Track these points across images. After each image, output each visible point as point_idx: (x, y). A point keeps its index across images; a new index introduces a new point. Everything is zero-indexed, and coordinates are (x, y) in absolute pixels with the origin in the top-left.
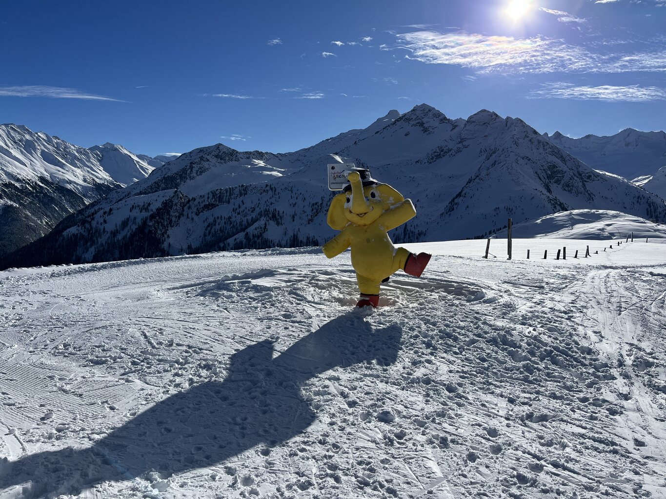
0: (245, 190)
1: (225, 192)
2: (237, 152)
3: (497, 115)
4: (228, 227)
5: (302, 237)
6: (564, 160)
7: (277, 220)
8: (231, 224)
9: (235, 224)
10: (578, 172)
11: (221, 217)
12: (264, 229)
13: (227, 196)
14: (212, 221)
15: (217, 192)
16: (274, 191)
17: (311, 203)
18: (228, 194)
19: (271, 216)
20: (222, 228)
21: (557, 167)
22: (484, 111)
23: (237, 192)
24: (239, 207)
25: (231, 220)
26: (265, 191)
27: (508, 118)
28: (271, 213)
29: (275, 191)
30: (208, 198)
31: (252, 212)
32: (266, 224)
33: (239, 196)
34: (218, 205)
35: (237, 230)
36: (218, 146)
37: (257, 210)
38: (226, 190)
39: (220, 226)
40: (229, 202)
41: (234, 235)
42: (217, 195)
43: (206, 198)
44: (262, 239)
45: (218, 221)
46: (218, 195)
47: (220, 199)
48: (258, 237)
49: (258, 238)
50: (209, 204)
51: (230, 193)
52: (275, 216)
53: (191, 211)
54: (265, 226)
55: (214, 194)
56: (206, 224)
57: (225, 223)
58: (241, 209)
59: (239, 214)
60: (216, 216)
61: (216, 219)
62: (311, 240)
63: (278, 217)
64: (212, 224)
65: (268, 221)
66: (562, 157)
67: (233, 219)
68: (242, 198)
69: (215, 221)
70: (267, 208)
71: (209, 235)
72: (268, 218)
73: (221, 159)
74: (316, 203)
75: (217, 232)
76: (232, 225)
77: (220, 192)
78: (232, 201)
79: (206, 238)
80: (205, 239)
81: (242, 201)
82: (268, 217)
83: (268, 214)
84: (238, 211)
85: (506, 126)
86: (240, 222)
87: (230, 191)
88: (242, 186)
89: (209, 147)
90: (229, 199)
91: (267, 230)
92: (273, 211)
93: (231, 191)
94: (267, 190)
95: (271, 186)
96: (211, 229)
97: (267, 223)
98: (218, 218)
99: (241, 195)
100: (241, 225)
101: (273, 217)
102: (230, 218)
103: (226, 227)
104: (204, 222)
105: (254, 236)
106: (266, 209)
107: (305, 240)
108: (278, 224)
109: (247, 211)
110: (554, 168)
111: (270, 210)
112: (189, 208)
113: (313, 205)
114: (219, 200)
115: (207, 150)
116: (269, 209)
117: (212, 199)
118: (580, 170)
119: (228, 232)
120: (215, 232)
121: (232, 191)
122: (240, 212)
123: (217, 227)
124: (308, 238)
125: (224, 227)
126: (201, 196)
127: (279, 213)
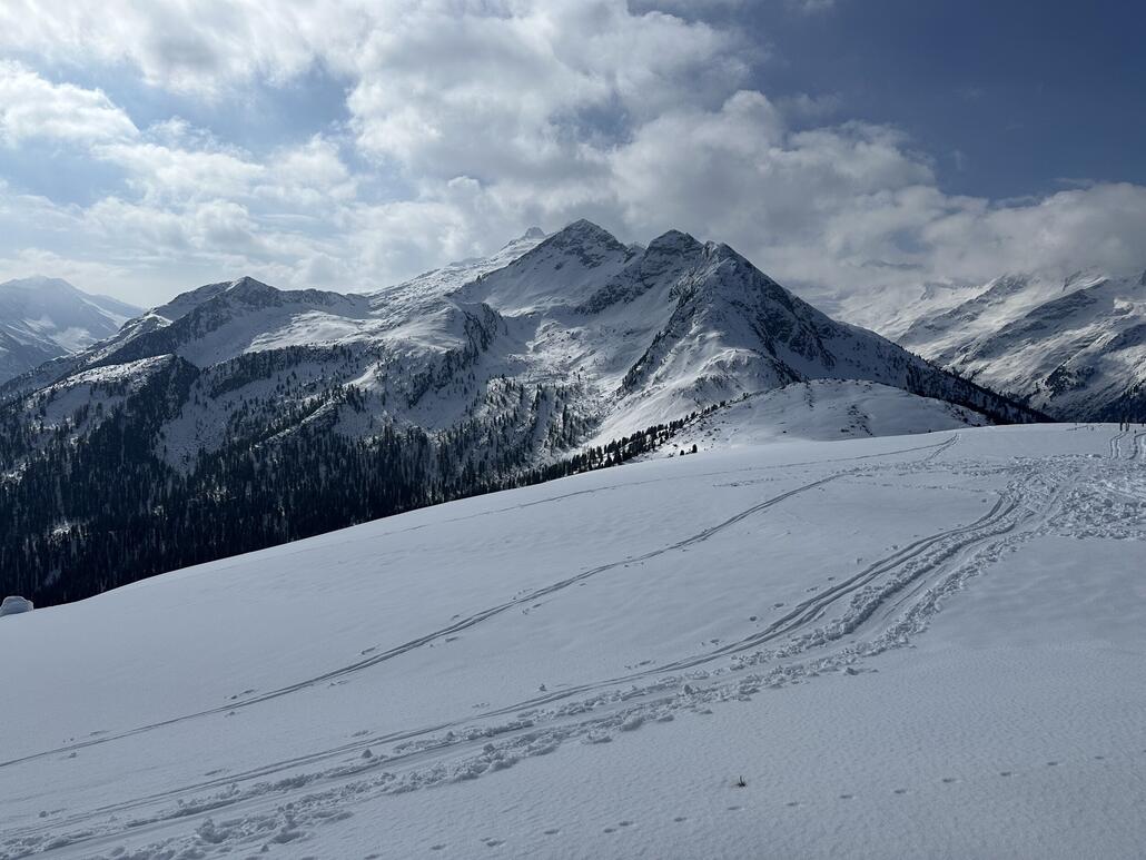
0: (296, 355)
1: (262, 357)
2: (278, 291)
3: (693, 239)
4: (270, 417)
6: (791, 306)
7: (356, 404)
8: (274, 411)
9: (282, 411)
10: (811, 324)
11: (257, 400)
12: (334, 419)
13: (265, 365)
14: (241, 407)
15: (249, 359)
16: (348, 357)
17: (413, 375)
18: (268, 362)
19: (344, 397)
20: (259, 418)
21: (781, 317)
22: (673, 232)
23: (283, 357)
24: (288, 382)
25: (274, 404)
26: (332, 356)
27: (709, 243)
28: (345, 392)
30: (232, 368)
31: (311, 390)
32: (336, 411)
33: (286, 364)
34: (249, 381)
35: (285, 421)
36: (246, 282)
38: (264, 355)
39: (255, 415)
40: (269, 375)
42: (247, 363)
43: (228, 369)
44: (330, 436)
45: (251, 407)
46: (250, 364)
47: (254, 370)
49: (324, 434)
50: (234, 379)
51: (271, 359)
52: (352, 397)
53: (201, 390)
54: (336, 414)
55: (242, 361)
56: (230, 413)
57: (264, 410)
58: (292, 387)
59: (288, 394)
60: (247, 399)
61: (248, 404)
63: (357, 399)
64: (240, 413)
65: (340, 405)
66: (787, 301)
67: (278, 403)
68: (292, 367)
69: (246, 407)
71: (236, 431)
73: (250, 303)
74: (421, 375)
75: (251, 425)
76: (276, 414)
78: (275, 373)
80: (230, 438)
81: (293, 374)
82: (340, 398)
83: (339, 393)
84: (286, 389)
85: (707, 255)
86: (291, 408)
87: (271, 355)
88: (293, 347)
90: (269, 369)
91: (339, 421)
92: (348, 388)
94: (337, 355)
95: (342, 348)
96: (239, 421)
97: (339, 408)
98: (251, 402)
99: (290, 362)
100: (292, 412)
101: (348, 399)
102: (272, 401)
103: (266, 417)
104: (226, 409)
105: (316, 430)
108: (358, 410)
109: (301, 389)
110: (777, 317)
111: (343, 388)
112: (199, 386)
113: (416, 377)
117: (240, 370)
118: (814, 320)
120: (247, 426)
121: (274, 357)
122: (291, 391)
123: (251, 417)
125: (262, 418)
126: (219, 365)
127: (358, 393)
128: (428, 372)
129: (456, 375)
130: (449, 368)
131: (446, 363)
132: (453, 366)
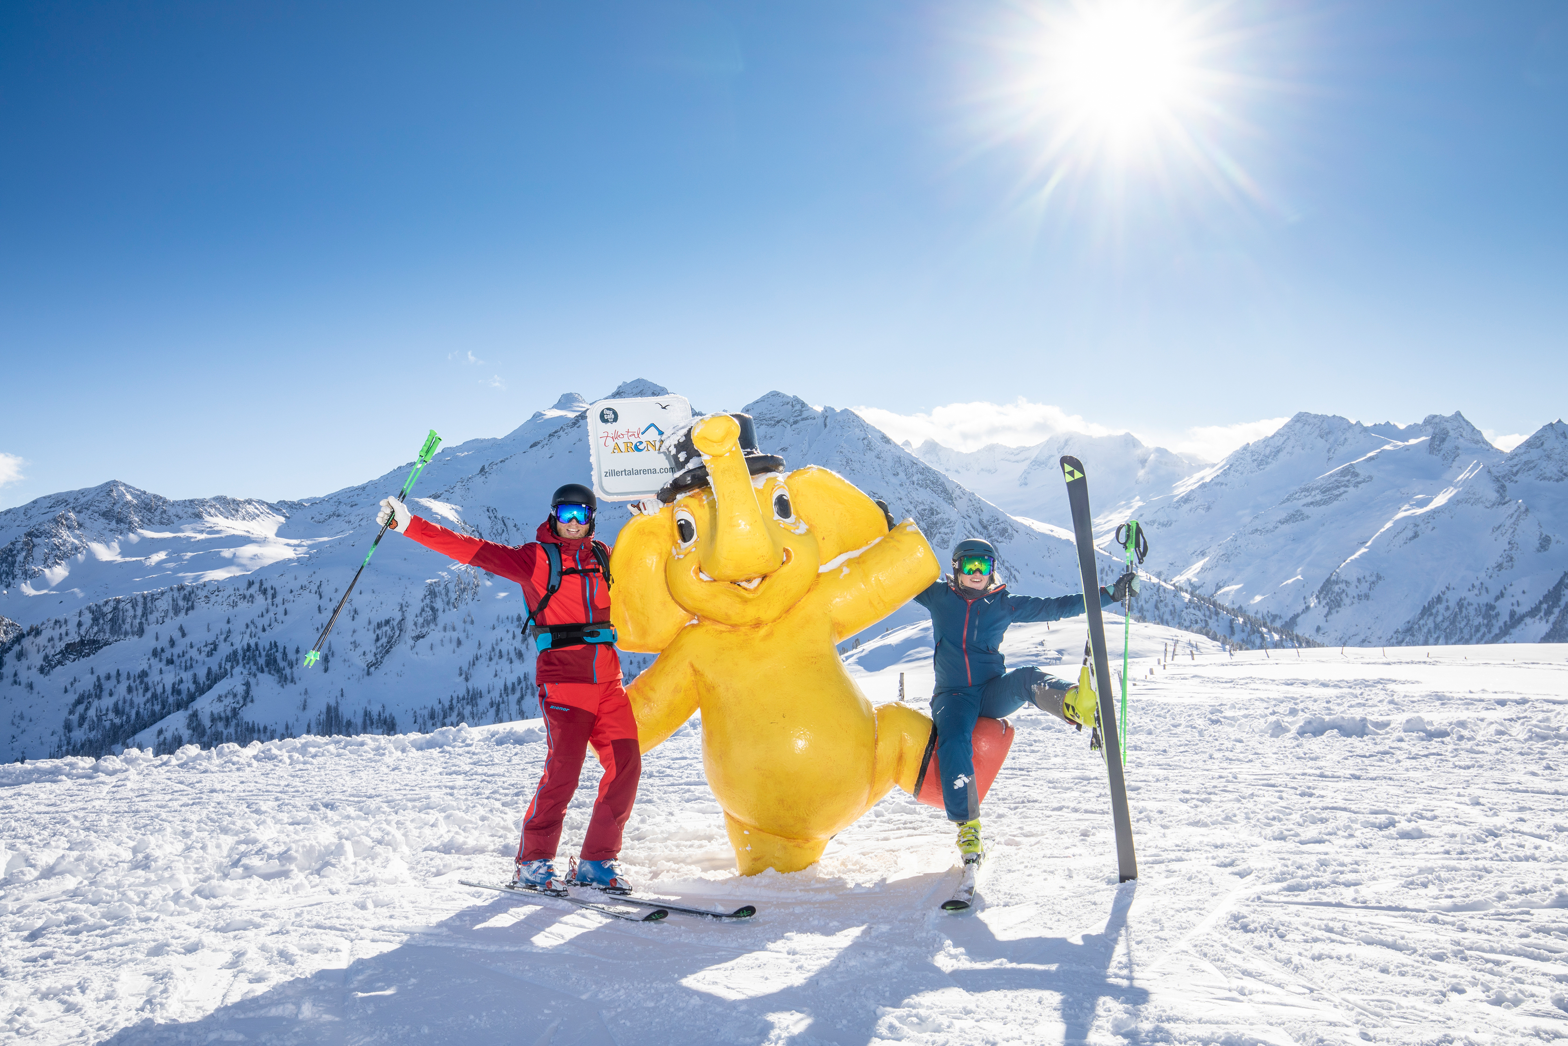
0: (186, 598)
1: (129, 606)
2: (165, 502)
3: (803, 405)
4: (140, 699)
5: (349, 710)
6: (951, 499)
7: (279, 671)
8: (147, 689)
9: (159, 690)
10: (981, 522)
11: (118, 674)
12: (245, 699)
13: (135, 617)
14: (91, 687)
15: (107, 609)
16: (269, 596)
17: (374, 623)
18: (139, 612)
19: (262, 661)
20: (120, 703)
21: (938, 513)
22: (775, 394)
23: (163, 604)
24: (172, 643)
25: (146, 680)
26: (245, 597)
27: (826, 409)
28: (263, 654)
29: (274, 596)
30: (80, 624)
31: (210, 654)
32: (247, 684)
33: (171, 614)
34: (107, 643)
35: (164, 707)
36: (109, 488)
37: (224, 650)
38: (134, 603)
39: (113, 699)
40: (141, 632)
41: (155, 722)
42: (104, 615)
43: (72, 627)
44: (237, 725)
45: (107, 686)
46: (110, 616)
47: (116, 625)
48: (227, 721)
49: (227, 726)
50: (82, 642)
51: (145, 608)
52: (275, 661)
53: (25, 662)
54: (247, 692)
55: (97, 615)
56: (72, 698)
57: (130, 690)
58: (177, 650)
59: (170, 662)
60: (102, 672)
61: (103, 681)
62: (375, 717)
63: (282, 664)
64: (89, 696)
65: (255, 675)
66: (945, 491)
67: (153, 678)
68: (181, 618)
69: (99, 687)
70: (252, 643)
71: (80, 725)
72: (254, 668)
73: (119, 521)
74: (387, 622)
75: (107, 714)
76: (149, 695)
77: (115, 609)
78: (151, 629)
79: (72, 734)
80: (70, 738)
81: (181, 629)
82: (256, 663)
83: (254, 656)
84: (167, 655)
85: (825, 426)
86: (174, 684)
87: (145, 604)
88: (181, 588)
89: (83, 492)
90: (141, 624)
91: (252, 701)
92: (268, 647)
93: (147, 603)
94: (252, 596)
95: (261, 584)
96: (87, 709)
97: (252, 681)
98: (108, 677)
99: (177, 610)
100: (176, 691)
101: (268, 664)
102: (144, 674)
103: (132, 701)
104: (66, 691)
105: (214, 719)
106: (249, 646)
107: (359, 720)
108: (284, 679)
109: (193, 653)
110: (932, 514)
111: (261, 647)
112: (20, 656)
113: (379, 626)
114: (112, 628)
115: (76, 499)
116: (257, 645)
117: (92, 627)
118: (985, 518)
119: (138, 713)
120: (99, 718)
121: (149, 604)
122: (175, 658)
123: (107, 702)
124: (367, 714)
125: (125, 702)
126: (56, 622)
127: (285, 654)
128: (398, 616)
129: (442, 618)
130: (432, 609)
131: (428, 601)
132: (439, 604)
